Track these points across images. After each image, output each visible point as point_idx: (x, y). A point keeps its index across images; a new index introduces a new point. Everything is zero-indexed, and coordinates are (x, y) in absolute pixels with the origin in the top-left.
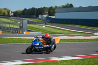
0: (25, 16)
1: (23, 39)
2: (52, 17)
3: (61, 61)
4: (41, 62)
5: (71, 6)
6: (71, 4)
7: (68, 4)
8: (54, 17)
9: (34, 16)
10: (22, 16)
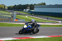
0: (15, 9)
1: (13, 24)
2: (32, 11)
3: (37, 39)
4: (24, 39)
5: (44, 4)
6: (44, 3)
7: (42, 3)
8: (33, 11)
9: (21, 10)
10: (13, 9)
